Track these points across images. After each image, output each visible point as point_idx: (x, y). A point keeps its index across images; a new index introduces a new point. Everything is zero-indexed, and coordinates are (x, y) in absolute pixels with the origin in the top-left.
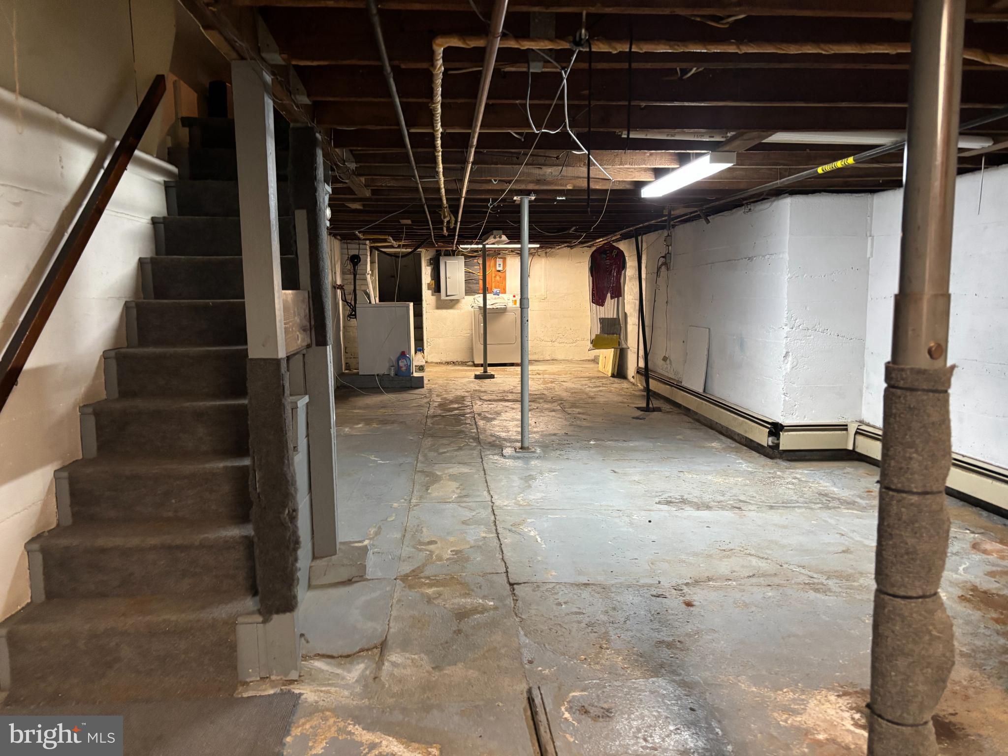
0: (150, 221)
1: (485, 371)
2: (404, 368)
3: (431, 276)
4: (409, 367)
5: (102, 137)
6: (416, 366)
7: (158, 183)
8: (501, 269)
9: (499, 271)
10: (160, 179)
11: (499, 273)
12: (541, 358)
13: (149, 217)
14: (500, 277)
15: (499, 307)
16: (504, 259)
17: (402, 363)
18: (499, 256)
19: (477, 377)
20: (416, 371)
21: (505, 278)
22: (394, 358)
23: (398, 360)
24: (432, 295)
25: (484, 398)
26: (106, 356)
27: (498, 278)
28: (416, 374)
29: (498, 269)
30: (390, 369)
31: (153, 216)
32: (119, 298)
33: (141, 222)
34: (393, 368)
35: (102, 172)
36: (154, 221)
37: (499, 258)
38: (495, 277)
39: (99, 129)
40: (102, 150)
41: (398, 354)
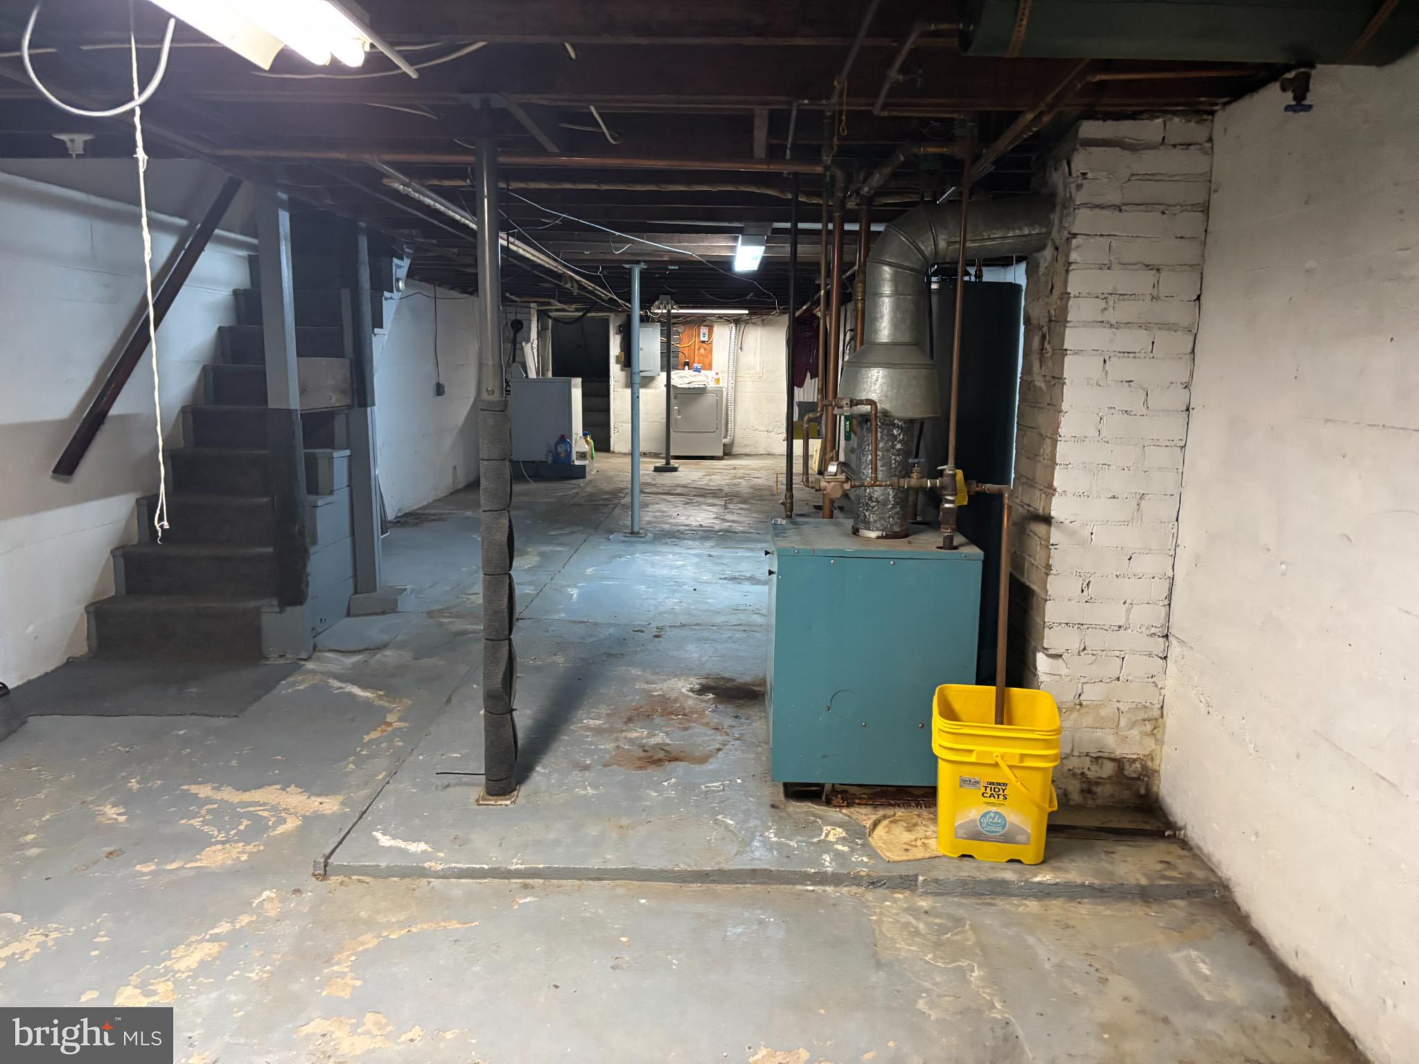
0: (231, 293)
1: (668, 463)
2: (563, 455)
3: (621, 347)
4: (569, 454)
5: (183, 222)
6: (577, 453)
7: (240, 257)
8: (706, 339)
9: (704, 342)
10: (243, 253)
11: (704, 345)
12: (754, 451)
13: (231, 289)
14: (705, 350)
15: (697, 386)
16: (711, 328)
17: (561, 449)
18: (704, 323)
19: (657, 469)
20: (577, 459)
21: (711, 351)
22: (553, 441)
23: (557, 444)
24: (622, 370)
25: (647, 491)
26: (184, 411)
27: (702, 351)
28: (577, 463)
29: (702, 339)
30: (547, 455)
31: (236, 288)
32: (197, 362)
33: (222, 294)
34: (550, 454)
35: (183, 252)
36: (236, 293)
37: (705, 326)
38: (699, 349)
39: (181, 217)
40: (183, 234)
41: (557, 439)
